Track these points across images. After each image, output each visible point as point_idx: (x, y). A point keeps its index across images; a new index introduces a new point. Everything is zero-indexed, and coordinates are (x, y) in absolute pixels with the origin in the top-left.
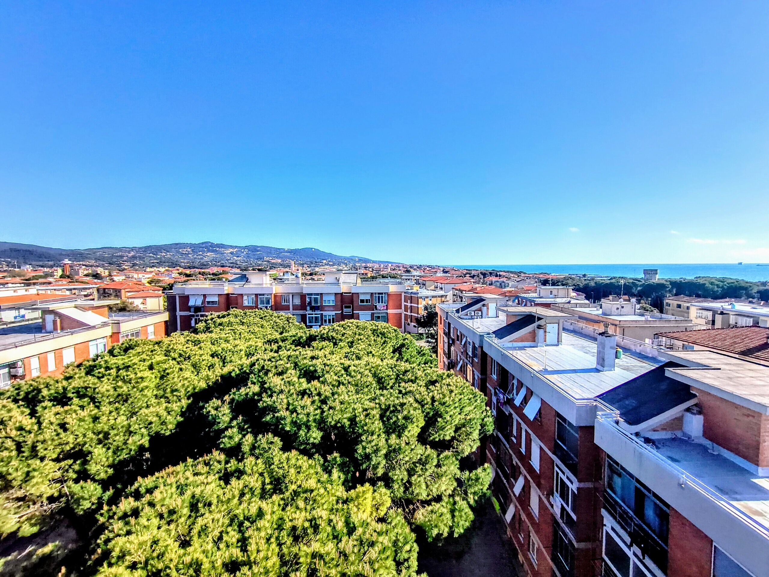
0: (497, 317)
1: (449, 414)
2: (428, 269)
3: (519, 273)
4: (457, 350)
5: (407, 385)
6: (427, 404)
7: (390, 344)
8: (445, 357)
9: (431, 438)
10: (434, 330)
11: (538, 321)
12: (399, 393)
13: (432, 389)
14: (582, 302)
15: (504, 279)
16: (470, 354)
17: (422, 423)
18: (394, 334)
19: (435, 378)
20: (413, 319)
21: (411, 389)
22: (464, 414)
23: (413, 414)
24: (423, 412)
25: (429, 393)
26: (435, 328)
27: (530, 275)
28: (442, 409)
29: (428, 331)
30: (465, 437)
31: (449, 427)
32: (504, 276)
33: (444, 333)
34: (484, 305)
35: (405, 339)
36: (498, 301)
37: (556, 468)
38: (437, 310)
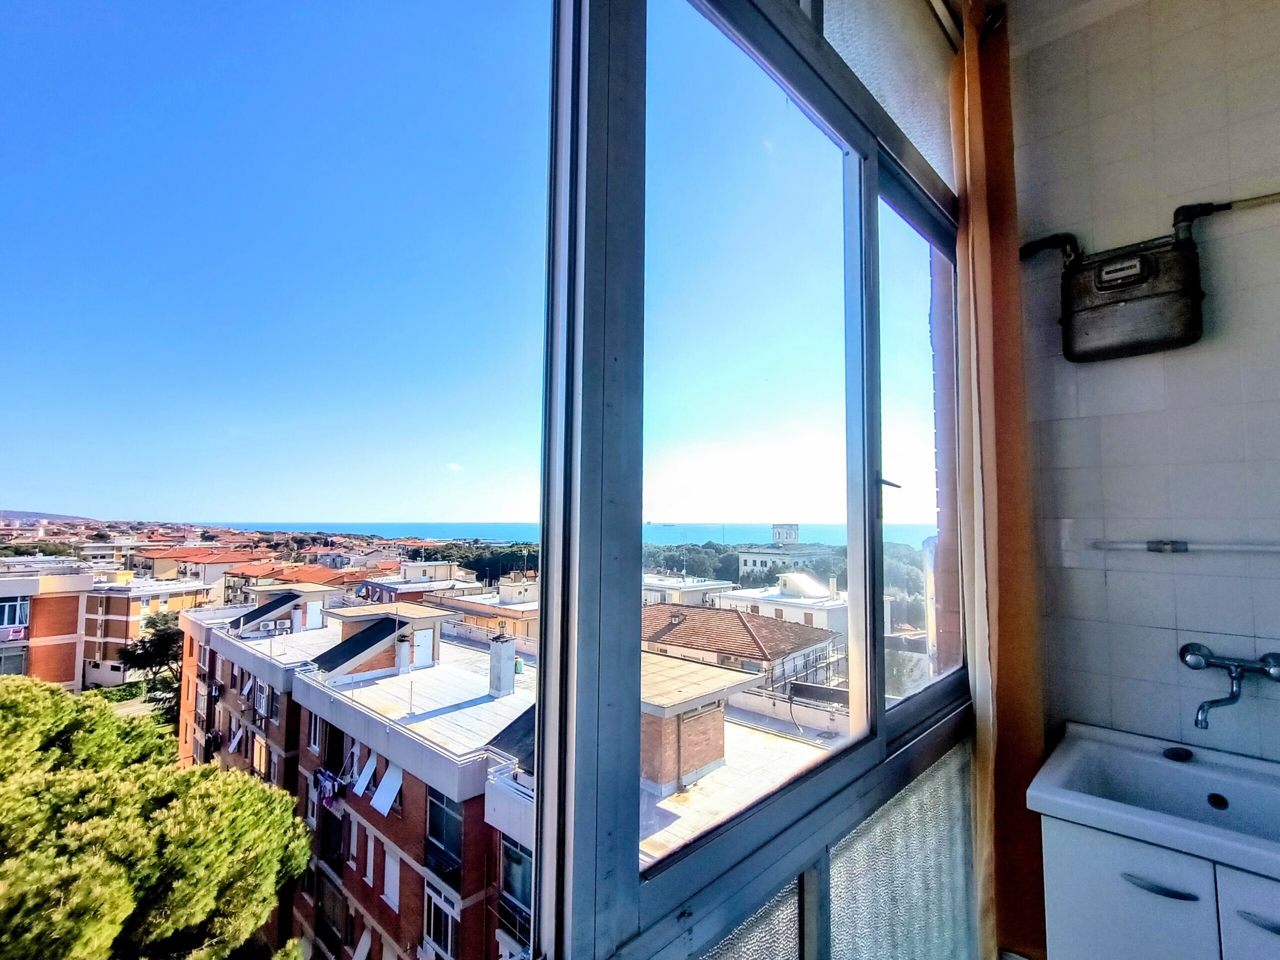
0: (324, 626)
1: (204, 863)
2: (161, 531)
3: (369, 540)
4: (230, 709)
5: (85, 826)
6: (143, 858)
7: (36, 729)
8: (198, 729)
9: (153, 937)
10: (171, 669)
11: (399, 628)
12: (58, 855)
13: (161, 818)
14: (471, 585)
15: (341, 551)
16: (262, 711)
17: (127, 907)
18: (49, 703)
19: (168, 789)
20: (111, 652)
21: (98, 833)
22: (243, 848)
23: (102, 895)
24: (131, 880)
25: (150, 829)
26: (174, 666)
27: (390, 542)
28: (186, 857)
29: (155, 674)
30: (242, 902)
31: (202, 892)
32: (340, 544)
33: (199, 676)
34: (296, 607)
35: (84, 708)
36: (327, 597)
37: (428, 890)
38: (182, 625)
